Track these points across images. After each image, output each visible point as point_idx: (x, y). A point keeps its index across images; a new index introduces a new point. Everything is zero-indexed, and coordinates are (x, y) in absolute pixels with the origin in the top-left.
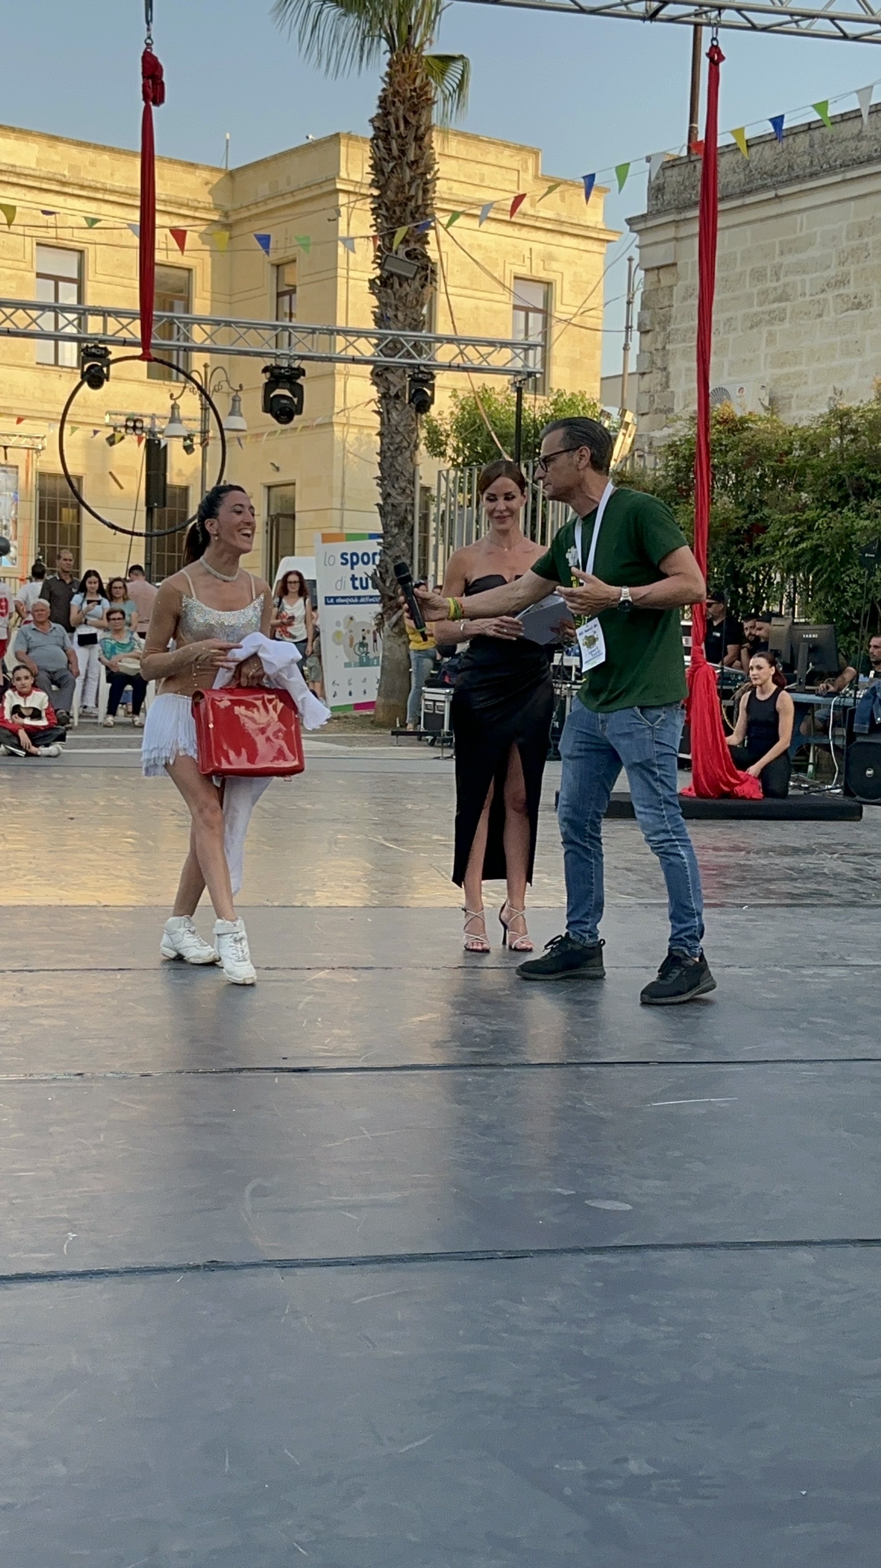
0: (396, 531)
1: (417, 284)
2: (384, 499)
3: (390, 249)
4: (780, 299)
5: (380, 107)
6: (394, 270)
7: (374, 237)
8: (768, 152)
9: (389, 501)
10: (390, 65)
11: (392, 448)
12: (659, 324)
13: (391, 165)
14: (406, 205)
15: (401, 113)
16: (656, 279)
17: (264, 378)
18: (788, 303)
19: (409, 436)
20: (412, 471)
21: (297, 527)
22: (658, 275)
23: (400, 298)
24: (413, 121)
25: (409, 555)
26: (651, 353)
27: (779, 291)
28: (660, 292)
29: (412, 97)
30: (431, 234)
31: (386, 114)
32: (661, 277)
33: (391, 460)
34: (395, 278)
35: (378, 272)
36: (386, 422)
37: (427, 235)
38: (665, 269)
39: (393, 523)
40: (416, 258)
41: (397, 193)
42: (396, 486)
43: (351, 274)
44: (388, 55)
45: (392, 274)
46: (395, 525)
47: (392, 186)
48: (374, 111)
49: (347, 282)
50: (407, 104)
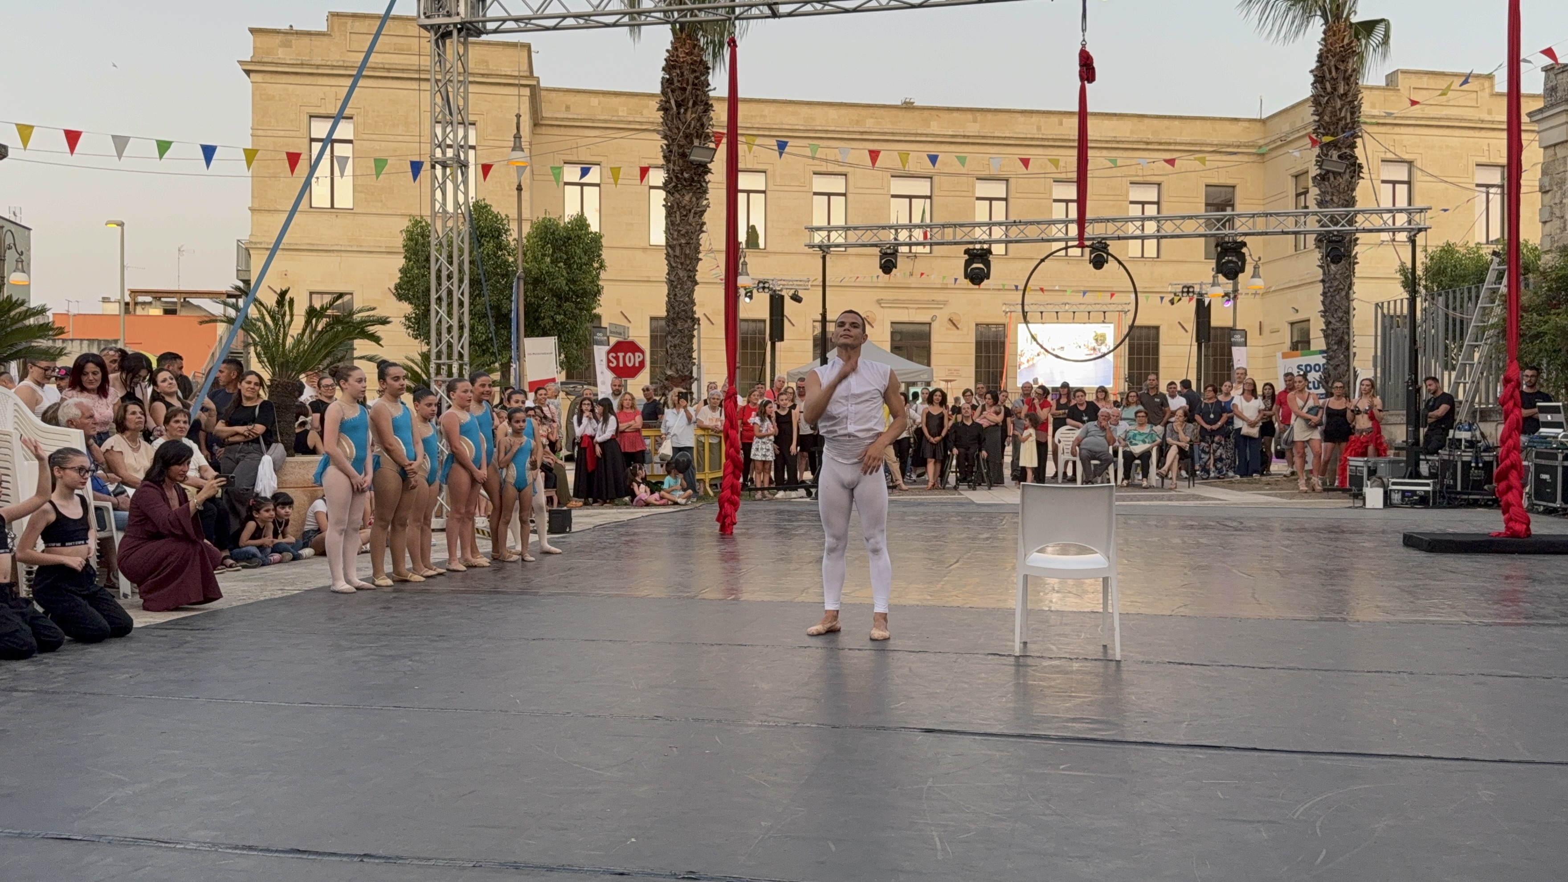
0: (1336, 347)
1: (1347, 176)
2: (1327, 326)
3: (1326, 155)
5: (1318, 61)
6: (1330, 169)
7: (1315, 148)
10: (1325, 33)
11: (1331, 290)
13: (1326, 98)
15: (1333, 64)
16: (1553, 153)
23: (1335, 187)
24: (1342, 68)
29: (1341, 51)
31: (1322, 65)
34: (1331, 175)
35: (1318, 172)
40: (1346, 158)
41: (1330, 117)
44: (1323, 26)
45: (1328, 172)
47: (1327, 113)
48: (1314, 65)
50: (1337, 57)
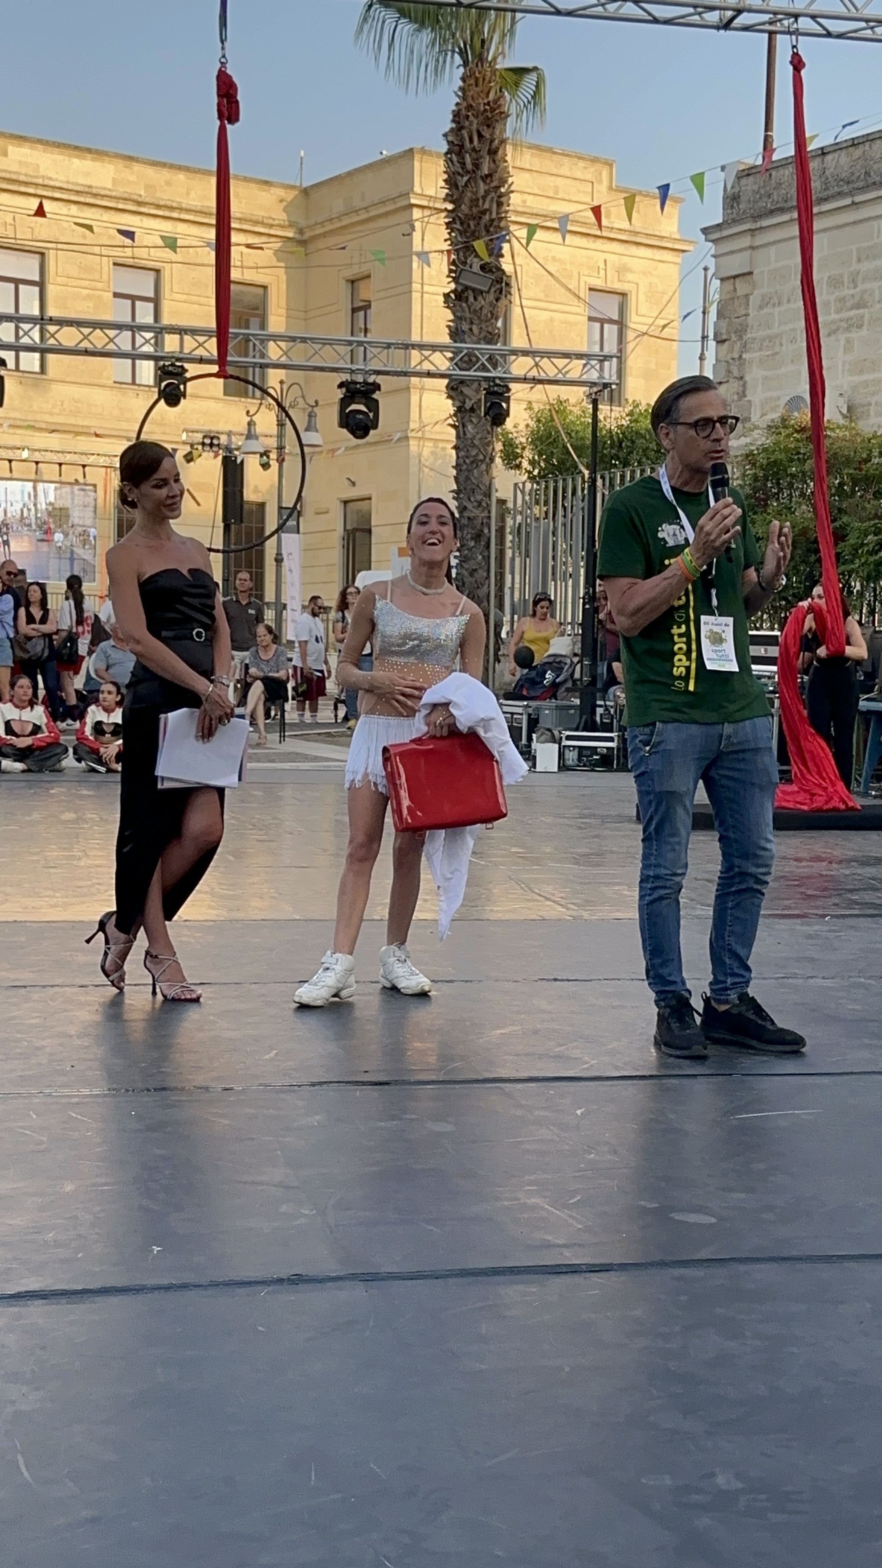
0: (472, 544)
1: (491, 297)
3: (464, 263)
4: (858, 306)
5: (453, 121)
6: (470, 284)
7: (448, 251)
8: (843, 158)
9: (466, 514)
10: (463, 79)
11: (468, 461)
12: (735, 332)
13: (465, 178)
14: (480, 218)
15: (474, 127)
16: (732, 288)
17: (340, 394)
18: (867, 310)
19: (485, 450)
20: (487, 483)
21: (373, 541)
22: (734, 284)
23: (475, 311)
24: (486, 133)
25: (486, 568)
26: (727, 362)
27: (857, 299)
28: (736, 301)
29: (486, 110)
30: (506, 247)
31: (460, 128)
32: (737, 287)
33: (467, 473)
34: (470, 292)
35: (453, 286)
36: (462, 436)
37: (501, 248)
38: (741, 278)
39: (469, 536)
40: (491, 271)
41: (471, 207)
42: (472, 499)
43: (426, 288)
44: (462, 70)
45: (467, 288)
46: (472, 539)
47: (466, 200)
48: (448, 125)
49: (422, 297)
50: (481, 118)
